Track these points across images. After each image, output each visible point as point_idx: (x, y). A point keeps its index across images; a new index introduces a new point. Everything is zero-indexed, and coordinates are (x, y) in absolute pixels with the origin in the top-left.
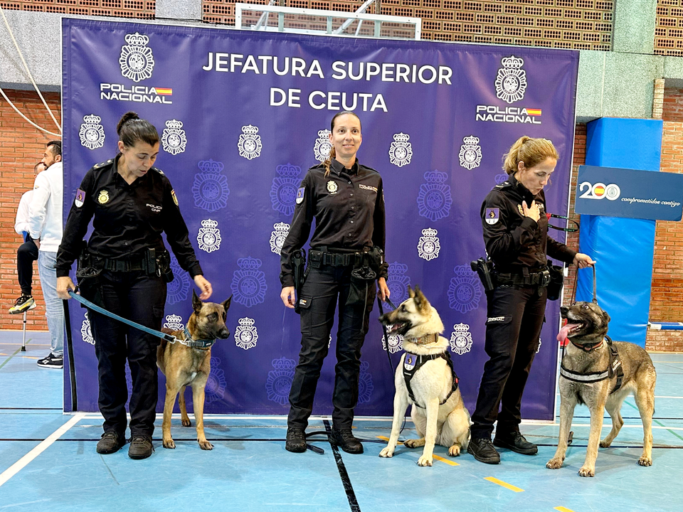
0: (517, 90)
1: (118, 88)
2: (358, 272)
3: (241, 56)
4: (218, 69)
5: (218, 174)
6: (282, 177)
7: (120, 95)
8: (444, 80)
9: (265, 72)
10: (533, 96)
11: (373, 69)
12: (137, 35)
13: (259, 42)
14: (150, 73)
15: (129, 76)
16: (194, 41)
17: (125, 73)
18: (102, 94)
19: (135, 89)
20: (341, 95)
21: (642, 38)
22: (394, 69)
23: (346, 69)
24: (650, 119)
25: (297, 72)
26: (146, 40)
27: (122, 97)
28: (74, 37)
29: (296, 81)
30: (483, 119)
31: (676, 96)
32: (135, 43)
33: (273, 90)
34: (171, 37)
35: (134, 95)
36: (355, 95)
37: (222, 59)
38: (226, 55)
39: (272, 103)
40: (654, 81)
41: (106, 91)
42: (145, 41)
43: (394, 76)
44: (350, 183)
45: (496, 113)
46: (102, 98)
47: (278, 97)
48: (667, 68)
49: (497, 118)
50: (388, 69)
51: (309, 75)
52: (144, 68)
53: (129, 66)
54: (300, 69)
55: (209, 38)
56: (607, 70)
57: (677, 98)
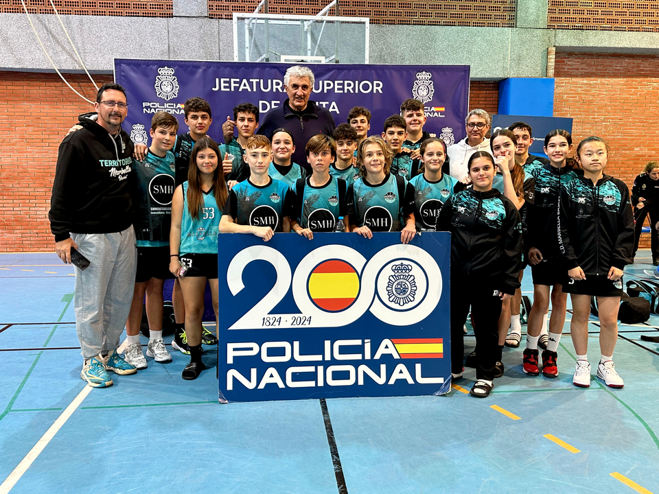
0: (428, 94)
1: (155, 105)
3: (238, 80)
4: (223, 89)
7: (157, 110)
8: (377, 90)
9: (255, 90)
10: (438, 99)
11: (329, 85)
12: (166, 68)
13: (250, 70)
14: (176, 94)
15: (162, 97)
16: (205, 71)
17: (159, 95)
18: (144, 109)
19: (166, 105)
21: (538, 17)
22: (343, 85)
24: (545, 78)
25: (277, 89)
26: (173, 71)
28: (123, 72)
29: (276, 95)
31: (565, 58)
32: (165, 74)
33: (261, 102)
34: (189, 69)
35: (166, 110)
37: (225, 82)
38: (228, 80)
40: (548, 49)
41: (147, 108)
42: (171, 72)
43: (343, 89)
46: (144, 112)
47: (264, 107)
48: (557, 39)
50: (339, 84)
52: (172, 90)
53: (162, 90)
54: (279, 87)
55: (215, 69)
56: (512, 42)
57: (566, 60)
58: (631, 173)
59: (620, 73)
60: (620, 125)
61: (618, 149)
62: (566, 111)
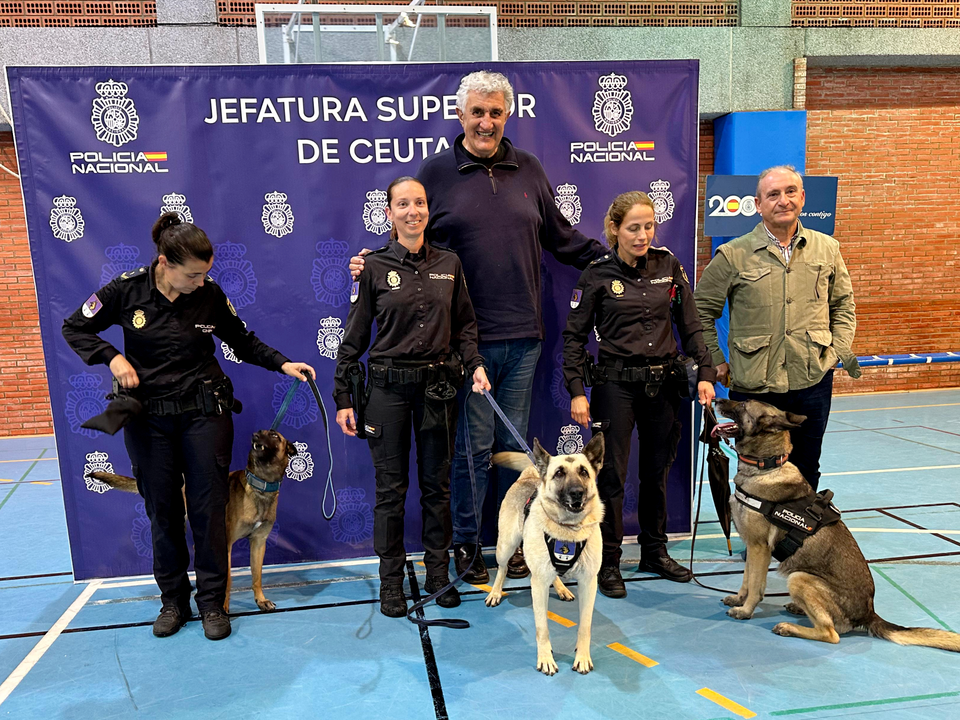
0: (621, 117)
1: (94, 157)
2: (433, 391)
3: (254, 101)
4: (225, 120)
5: (239, 260)
6: (325, 258)
7: (98, 166)
8: (525, 111)
9: (288, 119)
11: (431, 104)
12: (111, 82)
13: (276, 79)
14: (134, 133)
15: (107, 140)
16: (188, 85)
17: (101, 136)
18: (74, 166)
19: (116, 156)
20: (392, 141)
21: (776, 7)
23: (395, 106)
24: (791, 110)
25: (331, 115)
26: (124, 88)
27: (101, 168)
28: (26, 92)
29: (329, 128)
30: (580, 161)
31: (822, 77)
32: (110, 93)
33: (301, 143)
34: (157, 82)
35: (117, 165)
36: (411, 141)
37: (228, 106)
38: (234, 101)
39: (302, 160)
40: (794, 61)
41: (79, 162)
42: (122, 90)
44: (416, 273)
45: (597, 151)
46: (74, 172)
47: (309, 152)
48: (808, 44)
49: (598, 157)
50: (450, 103)
51: (347, 119)
52: (126, 126)
53: (106, 126)
54: (335, 112)
55: (208, 80)
56: (735, 51)
57: (822, 80)
58: (931, 265)
59: (911, 100)
60: (912, 186)
61: (909, 227)
62: (823, 166)
